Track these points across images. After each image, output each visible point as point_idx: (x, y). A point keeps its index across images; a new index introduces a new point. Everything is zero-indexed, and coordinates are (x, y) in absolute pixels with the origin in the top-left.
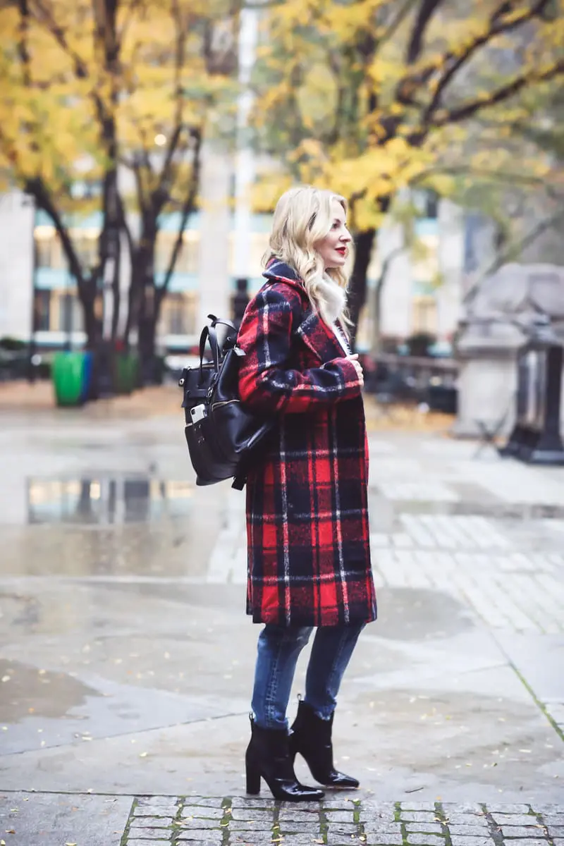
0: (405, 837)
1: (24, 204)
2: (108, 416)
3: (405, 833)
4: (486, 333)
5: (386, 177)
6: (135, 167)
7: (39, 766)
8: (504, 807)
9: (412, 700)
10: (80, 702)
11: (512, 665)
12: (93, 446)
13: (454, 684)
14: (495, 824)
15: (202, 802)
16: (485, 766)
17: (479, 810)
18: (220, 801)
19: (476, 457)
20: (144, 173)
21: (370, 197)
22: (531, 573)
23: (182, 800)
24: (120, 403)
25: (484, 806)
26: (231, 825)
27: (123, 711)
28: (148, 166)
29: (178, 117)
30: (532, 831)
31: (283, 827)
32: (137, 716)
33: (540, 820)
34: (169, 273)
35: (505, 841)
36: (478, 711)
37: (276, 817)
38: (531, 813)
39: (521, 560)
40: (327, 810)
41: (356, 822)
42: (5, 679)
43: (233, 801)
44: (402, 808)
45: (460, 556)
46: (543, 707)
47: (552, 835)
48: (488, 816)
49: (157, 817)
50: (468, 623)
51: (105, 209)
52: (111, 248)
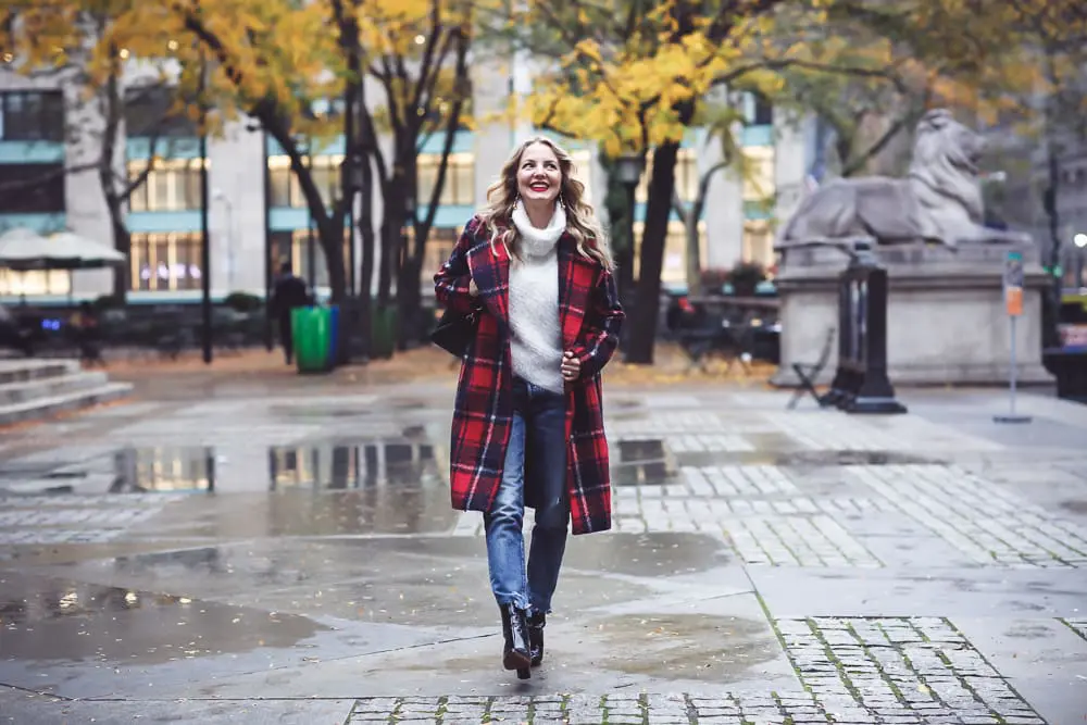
0: (605, 718)
1: (251, 129)
2: (361, 381)
3: (606, 716)
4: (808, 262)
5: (680, 80)
6: (386, 78)
7: (267, 681)
8: (705, 694)
9: (643, 622)
10: (309, 634)
11: (756, 593)
12: (342, 413)
13: (690, 609)
14: (694, 707)
15: (419, 700)
16: (699, 667)
17: (681, 697)
18: (437, 699)
19: (792, 406)
20: (396, 83)
21: (665, 105)
22: (809, 516)
23: (401, 700)
24: (376, 366)
25: (686, 695)
26: (445, 716)
27: (352, 640)
28: (402, 74)
29: (435, 14)
30: (728, 711)
31: (493, 716)
32: (365, 643)
33: (737, 702)
34: (434, 205)
35: (700, 719)
36: (706, 628)
37: (488, 709)
38: (731, 698)
39: (804, 504)
40: (537, 702)
41: (562, 710)
42: (235, 621)
43: (449, 699)
44: (609, 698)
45: (737, 504)
46: (774, 623)
47: (744, 712)
48: (688, 701)
49: (376, 712)
50: (724, 560)
51: (348, 132)
52: (359, 179)
